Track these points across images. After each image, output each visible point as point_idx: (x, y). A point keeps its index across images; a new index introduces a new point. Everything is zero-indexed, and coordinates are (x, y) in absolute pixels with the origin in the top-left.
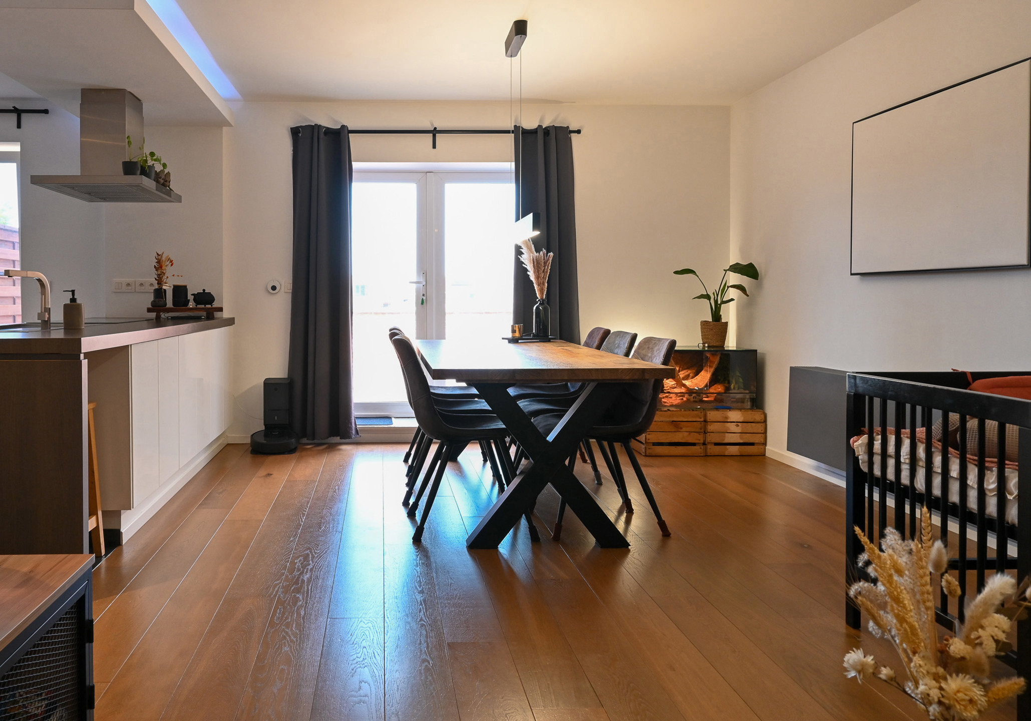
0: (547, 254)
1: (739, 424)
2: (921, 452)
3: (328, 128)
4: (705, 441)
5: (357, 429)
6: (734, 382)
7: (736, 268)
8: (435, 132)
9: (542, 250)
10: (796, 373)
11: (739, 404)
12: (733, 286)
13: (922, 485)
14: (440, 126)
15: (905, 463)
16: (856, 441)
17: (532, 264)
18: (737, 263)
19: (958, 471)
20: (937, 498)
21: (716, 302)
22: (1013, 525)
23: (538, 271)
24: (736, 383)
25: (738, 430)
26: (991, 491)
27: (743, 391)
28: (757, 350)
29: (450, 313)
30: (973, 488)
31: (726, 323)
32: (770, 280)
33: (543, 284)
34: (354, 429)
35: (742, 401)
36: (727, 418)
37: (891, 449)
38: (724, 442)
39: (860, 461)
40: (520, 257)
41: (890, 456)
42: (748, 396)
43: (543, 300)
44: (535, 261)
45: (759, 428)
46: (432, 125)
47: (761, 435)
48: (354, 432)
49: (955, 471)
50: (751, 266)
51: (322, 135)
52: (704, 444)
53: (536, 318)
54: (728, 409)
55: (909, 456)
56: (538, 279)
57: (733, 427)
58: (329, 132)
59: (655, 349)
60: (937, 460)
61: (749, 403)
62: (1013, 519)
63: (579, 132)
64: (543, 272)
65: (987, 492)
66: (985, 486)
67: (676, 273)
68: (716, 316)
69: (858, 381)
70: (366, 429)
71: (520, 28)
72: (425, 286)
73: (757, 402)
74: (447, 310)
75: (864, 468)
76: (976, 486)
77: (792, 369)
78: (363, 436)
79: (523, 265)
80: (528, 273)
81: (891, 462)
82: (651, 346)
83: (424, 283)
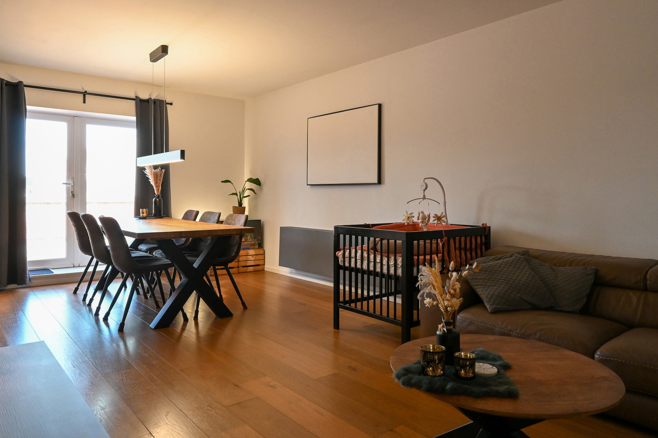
0: (161, 170)
1: (253, 256)
2: (365, 255)
3: (8, 81)
4: (238, 266)
5: (29, 277)
6: (249, 236)
7: (250, 180)
8: (85, 94)
9: (158, 168)
10: (283, 230)
11: (253, 247)
12: (248, 189)
13: (365, 267)
14: (89, 90)
15: (359, 259)
16: (339, 253)
17: (153, 175)
18: (251, 178)
19: (380, 259)
20: (371, 271)
21: (240, 197)
22: (399, 276)
23: (156, 180)
24: (250, 237)
25: (253, 259)
26: (391, 265)
27: (253, 240)
28: (261, 220)
29: (89, 203)
30: (385, 265)
31: (245, 207)
32: (266, 187)
33: (159, 186)
34: (28, 277)
35: (254, 245)
36: (248, 253)
37: (353, 255)
38: (247, 265)
39: (340, 261)
40: (144, 171)
41: (352, 258)
42: (257, 242)
43: (159, 196)
44: (155, 174)
45: (261, 257)
46: (83, 89)
47: (262, 260)
48: (28, 279)
49: (378, 260)
50: (257, 179)
51: (4, 86)
52: (238, 267)
53: (155, 205)
54: (248, 249)
55: (360, 257)
56: (156, 184)
57: (250, 258)
58: (8, 84)
59: (236, 220)
60: (372, 256)
61: (257, 246)
62: (399, 274)
63: (171, 104)
64: (159, 180)
65: (390, 266)
66: (390, 264)
67: (222, 182)
68: (240, 204)
69: (339, 229)
70: (36, 277)
71: (164, 49)
72: (73, 186)
73: (261, 245)
74: (87, 201)
75: (341, 263)
76: (386, 264)
77: (282, 229)
78: (34, 282)
79: (146, 176)
80: (149, 180)
81: (353, 260)
82: (233, 218)
83: (73, 184)
